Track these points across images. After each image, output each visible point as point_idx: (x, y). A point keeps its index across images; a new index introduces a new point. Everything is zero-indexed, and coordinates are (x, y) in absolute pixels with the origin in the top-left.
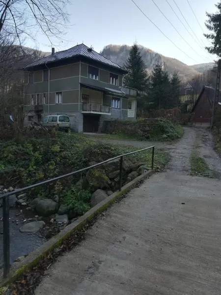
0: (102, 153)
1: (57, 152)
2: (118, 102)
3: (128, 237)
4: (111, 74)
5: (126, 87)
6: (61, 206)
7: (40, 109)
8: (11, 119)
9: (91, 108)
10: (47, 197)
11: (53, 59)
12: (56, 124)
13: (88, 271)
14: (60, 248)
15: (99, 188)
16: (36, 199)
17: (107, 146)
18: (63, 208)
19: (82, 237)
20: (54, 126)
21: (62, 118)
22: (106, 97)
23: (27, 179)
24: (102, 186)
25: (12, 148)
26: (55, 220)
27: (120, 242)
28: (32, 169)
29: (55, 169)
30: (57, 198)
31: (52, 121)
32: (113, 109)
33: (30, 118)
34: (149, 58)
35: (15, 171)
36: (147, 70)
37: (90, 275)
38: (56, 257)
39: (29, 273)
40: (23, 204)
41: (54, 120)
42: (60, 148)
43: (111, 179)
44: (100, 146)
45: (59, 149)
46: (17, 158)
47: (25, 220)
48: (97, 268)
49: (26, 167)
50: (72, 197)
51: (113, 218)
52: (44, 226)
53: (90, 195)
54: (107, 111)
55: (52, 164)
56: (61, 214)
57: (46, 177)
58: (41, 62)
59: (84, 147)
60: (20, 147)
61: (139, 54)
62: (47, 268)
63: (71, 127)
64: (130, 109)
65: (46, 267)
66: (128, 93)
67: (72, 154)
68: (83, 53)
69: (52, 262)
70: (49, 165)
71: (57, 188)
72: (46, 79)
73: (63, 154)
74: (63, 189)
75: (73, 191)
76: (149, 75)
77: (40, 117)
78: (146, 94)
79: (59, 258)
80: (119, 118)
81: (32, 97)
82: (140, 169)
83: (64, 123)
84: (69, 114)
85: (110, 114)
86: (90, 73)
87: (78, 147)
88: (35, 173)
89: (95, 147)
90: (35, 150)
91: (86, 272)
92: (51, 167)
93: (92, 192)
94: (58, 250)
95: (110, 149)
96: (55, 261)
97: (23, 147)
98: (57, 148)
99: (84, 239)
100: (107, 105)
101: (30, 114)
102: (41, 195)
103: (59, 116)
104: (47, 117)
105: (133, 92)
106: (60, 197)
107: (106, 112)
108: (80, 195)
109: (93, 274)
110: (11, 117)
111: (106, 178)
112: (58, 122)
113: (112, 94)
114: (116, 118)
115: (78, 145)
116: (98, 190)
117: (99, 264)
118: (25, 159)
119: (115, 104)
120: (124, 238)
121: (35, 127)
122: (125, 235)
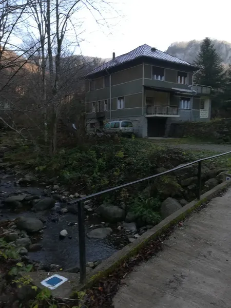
0: (172, 159)
1: (121, 158)
2: (187, 102)
3: (214, 251)
4: (178, 72)
5: (197, 85)
6: (129, 213)
7: (102, 116)
8: (74, 127)
9: (156, 111)
10: (113, 203)
11: (114, 64)
12: (118, 131)
13: (169, 285)
14: (135, 258)
15: (170, 196)
16: (102, 205)
17: (176, 151)
18: (130, 215)
19: (159, 248)
20: (117, 133)
21: (125, 124)
22: (174, 98)
23: (92, 185)
24: (174, 194)
25: (76, 155)
26: (122, 228)
27: (205, 256)
28: (96, 176)
29: (119, 176)
30: (123, 206)
31: (115, 127)
32: (181, 111)
33: (92, 125)
34: (224, 50)
35: (80, 178)
36: (223, 64)
37: (173, 290)
38: (133, 266)
39: (105, 280)
40: (88, 210)
41: (116, 126)
42: (124, 154)
43: (183, 187)
44: (169, 151)
45: (123, 156)
46: (81, 165)
47: (92, 226)
48: (180, 283)
49: (90, 173)
50: (139, 205)
51: (192, 229)
52: (111, 233)
53: (159, 203)
54: (175, 112)
55: (116, 171)
56: (129, 222)
57: (111, 184)
58: (102, 69)
59: (150, 153)
60: (84, 154)
61: (212, 47)
62: (124, 277)
63: (135, 132)
64: (203, 108)
65: (122, 276)
66: (200, 91)
67: (137, 160)
68: (147, 53)
69: (128, 271)
70: (113, 172)
71: (123, 195)
72: (107, 85)
73: (127, 160)
74: (129, 196)
75: (140, 199)
76: (226, 70)
77: (102, 124)
78: (222, 91)
79: (135, 268)
80: (190, 120)
81: (94, 105)
82: (220, 176)
83: (126, 128)
84: (131, 119)
85: (178, 116)
86: (154, 74)
87: (143, 153)
88: (99, 179)
89: (163, 152)
90: (98, 157)
91: (168, 286)
92: (115, 173)
93: (162, 200)
94: (133, 259)
95: (180, 153)
96: (132, 270)
97: (86, 153)
98: (121, 154)
99: (161, 250)
100: (175, 107)
101: (92, 122)
102: (107, 201)
103: (121, 121)
104: (109, 123)
105: (206, 90)
106: (126, 204)
107: (174, 114)
108: (149, 202)
109: (175, 288)
110: (73, 125)
111: (178, 185)
112: (121, 128)
113: (181, 94)
114: (186, 120)
115: (144, 150)
116: (169, 199)
117: (182, 279)
118: (89, 166)
119: (184, 105)
120: (210, 252)
121: (98, 134)
122: (210, 249)
